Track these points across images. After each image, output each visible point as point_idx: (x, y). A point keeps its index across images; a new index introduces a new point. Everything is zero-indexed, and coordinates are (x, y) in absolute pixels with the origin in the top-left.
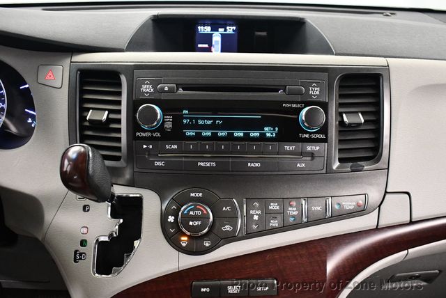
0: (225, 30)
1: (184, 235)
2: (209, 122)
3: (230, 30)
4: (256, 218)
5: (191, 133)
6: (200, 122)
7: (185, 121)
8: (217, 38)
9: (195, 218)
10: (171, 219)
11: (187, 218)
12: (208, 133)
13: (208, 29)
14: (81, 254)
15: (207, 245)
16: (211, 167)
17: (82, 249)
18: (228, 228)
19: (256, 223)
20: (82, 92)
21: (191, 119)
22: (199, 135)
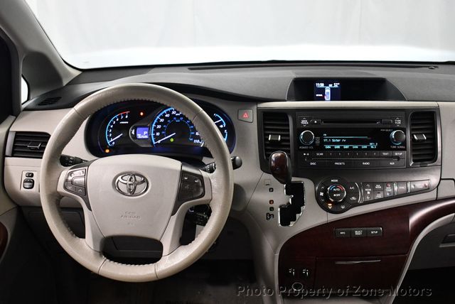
0: (333, 85)
1: (331, 202)
2: (338, 141)
3: (336, 85)
4: (369, 193)
5: (329, 147)
6: (334, 141)
7: (325, 140)
8: (328, 91)
9: (337, 192)
10: (322, 194)
11: (333, 192)
12: (338, 147)
13: (322, 85)
14: (270, 215)
15: (343, 208)
16: (342, 165)
17: (271, 213)
18: (353, 198)
19: (369, 196)
20: (265, 124)
21: (328, 139)
22: (333, 148)
